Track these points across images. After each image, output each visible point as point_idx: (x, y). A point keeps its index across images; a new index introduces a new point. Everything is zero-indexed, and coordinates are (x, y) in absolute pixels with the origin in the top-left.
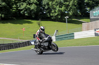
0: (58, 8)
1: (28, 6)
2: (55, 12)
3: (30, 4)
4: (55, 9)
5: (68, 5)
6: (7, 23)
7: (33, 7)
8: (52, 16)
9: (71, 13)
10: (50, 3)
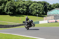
0: (35, 10)
1: (23, 9)
2: (34, 12)
3: (24, 8)
4: (34, 11)
5: (40, 9)
6: (14, 16)
7: (25, 10)
8: (33, 14)
9: (41, 13)
10: (32, 8)
